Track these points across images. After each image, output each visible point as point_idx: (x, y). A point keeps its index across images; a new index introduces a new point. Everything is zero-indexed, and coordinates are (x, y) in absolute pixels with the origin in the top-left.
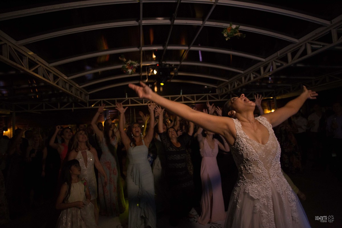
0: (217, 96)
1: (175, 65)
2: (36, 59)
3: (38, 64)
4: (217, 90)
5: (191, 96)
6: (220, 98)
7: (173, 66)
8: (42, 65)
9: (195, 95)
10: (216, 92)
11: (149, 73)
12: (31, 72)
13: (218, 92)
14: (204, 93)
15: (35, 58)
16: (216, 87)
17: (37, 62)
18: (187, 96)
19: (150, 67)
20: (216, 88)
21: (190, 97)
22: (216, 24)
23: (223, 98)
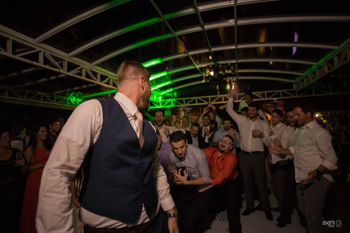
0: (294, 93)
1: (231, 64)
2: (107, 74)
3: (108, 77)
4: (294, 85)
5: (262, 93)
6: (297, 94)
7: (229, 65)
8: (112, 77)
9: (266, 92)
10: (293, 88)
11: (206, 74)
12: (102, 84)
13: (295, 87)
14: (277, 90)
15: (105, 73)
16: (293, 81)
17: (108, 76)
18: (256, 94)
19: (206, 68)
20: (293, 83)
21: (260, 94)
22: (250, 21)
23: (302, 94)
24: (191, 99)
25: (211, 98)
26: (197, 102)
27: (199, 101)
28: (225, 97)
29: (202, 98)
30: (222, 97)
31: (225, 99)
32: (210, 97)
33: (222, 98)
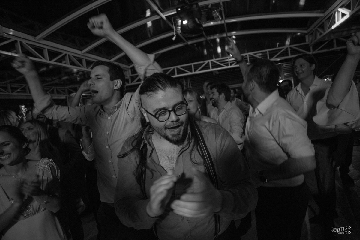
0: (307, 48)
4: (307, 37)
6: (311, 50)
7: (210, 7)
9: (268, 50)
10: (305, 41)
11: (178, 26)
13: (308, 40)
16: (305, 32)
18: (255, 54)
20: (306, 34)
21: (261, 54)
23: (318, 49)
24: (169, 70)
25: (194, 65)
26: (176, 73)
27: (180, 72)
28: (213, 63)
29: (182, 67)
30: (209, 63)
31: (214, 65)
32: (192, 64)
33: (209, 65)
